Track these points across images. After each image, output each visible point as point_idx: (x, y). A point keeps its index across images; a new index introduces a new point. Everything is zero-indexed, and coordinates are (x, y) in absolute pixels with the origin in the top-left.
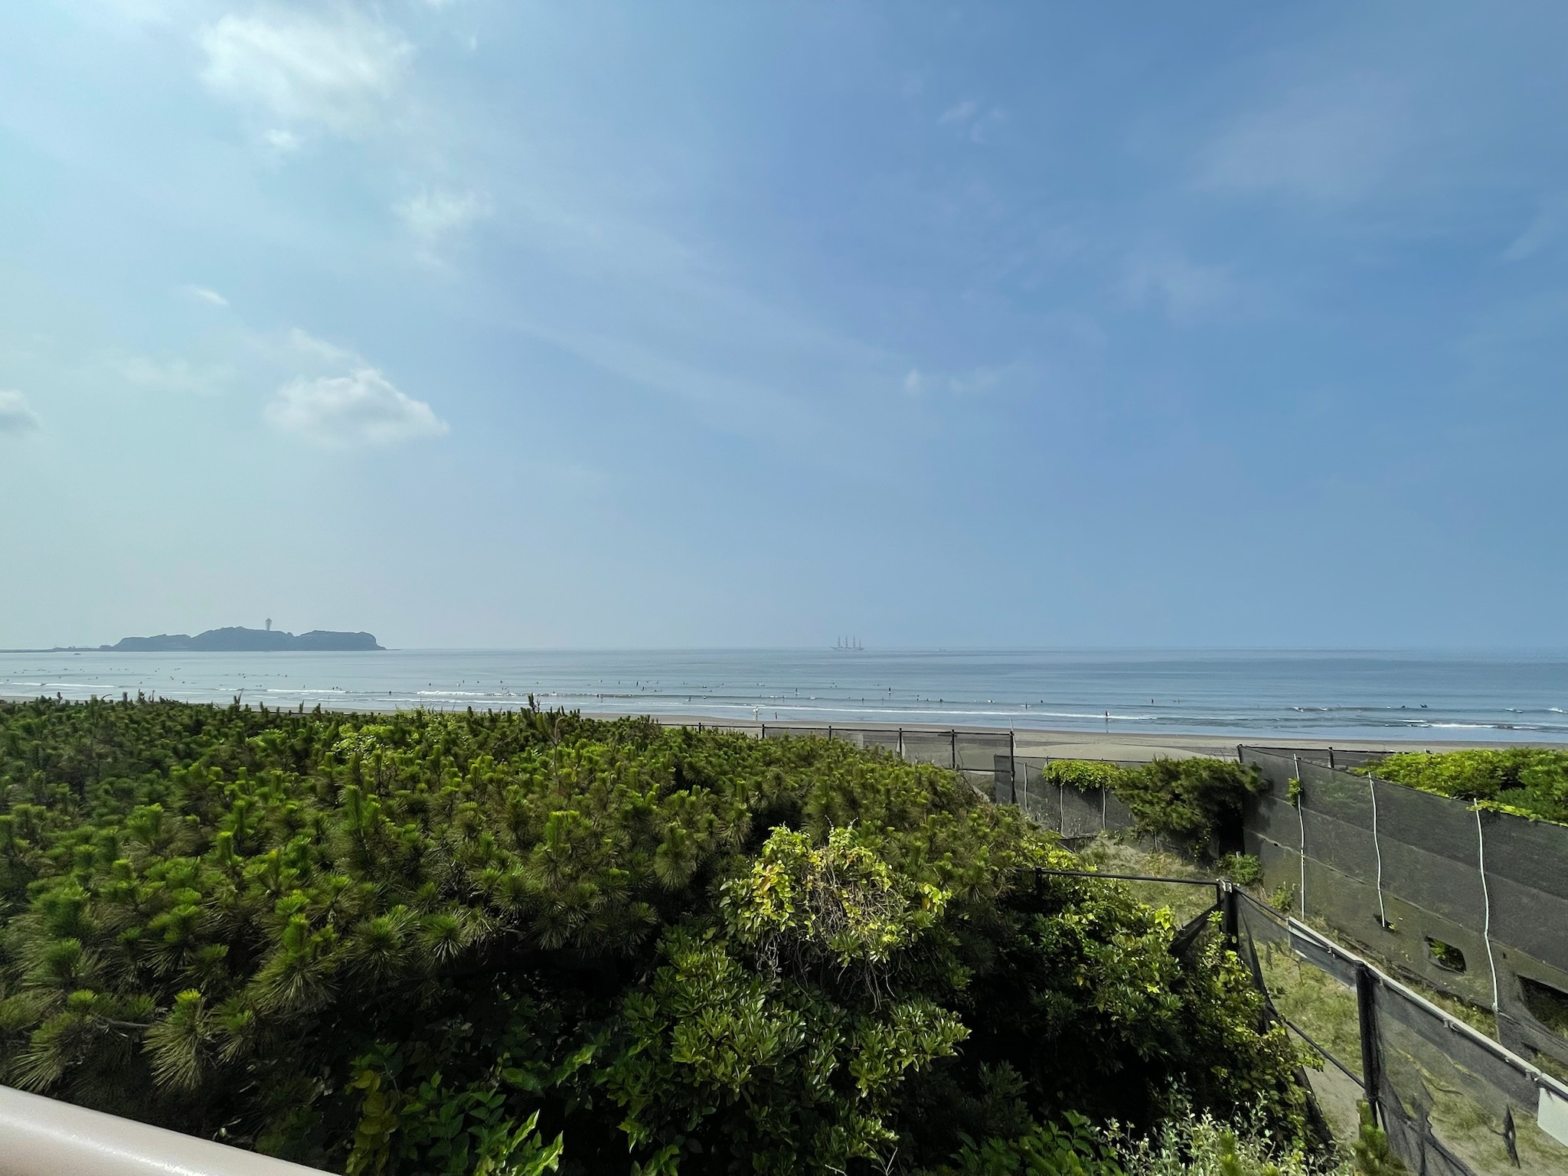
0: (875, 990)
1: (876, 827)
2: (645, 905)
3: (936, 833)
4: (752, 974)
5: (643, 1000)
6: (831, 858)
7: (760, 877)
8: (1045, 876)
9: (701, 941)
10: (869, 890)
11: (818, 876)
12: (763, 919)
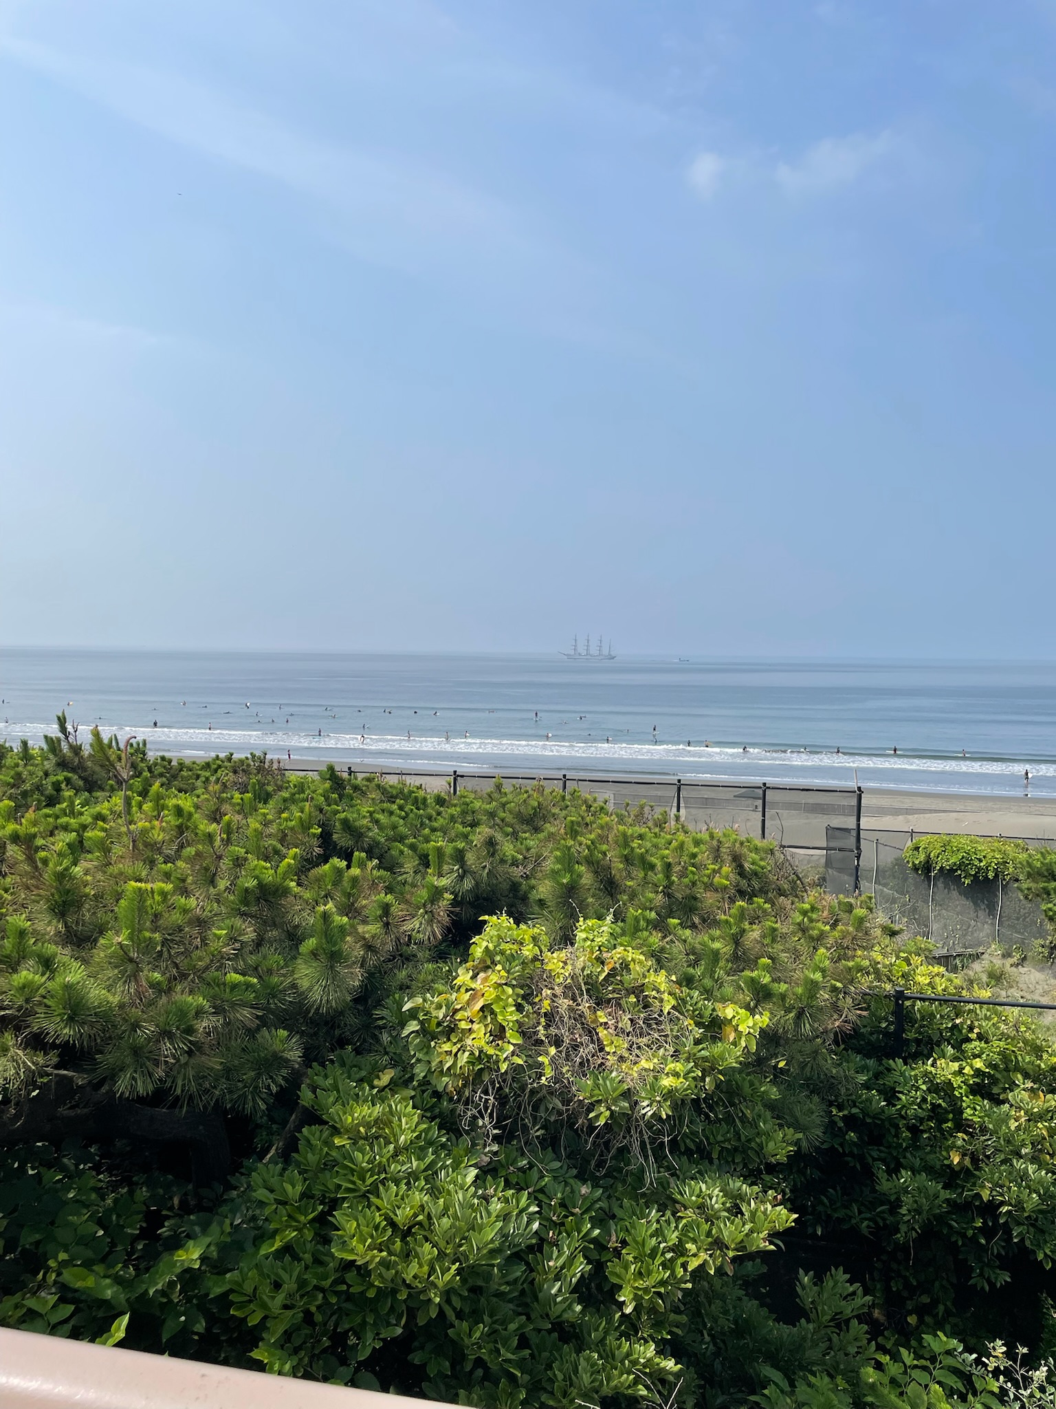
0: (646, 1158)
1: (648, 921)
2: (283, 1033)
3: (744, 930)
4: (454, 1138)
5: (281, 1175)
6: (580, 964)
7: (467, 991)
8: (908, 1003)
9: (372, 1087)
10: (639, 1011)
11: (558, 990)
12: (472, 1054)
